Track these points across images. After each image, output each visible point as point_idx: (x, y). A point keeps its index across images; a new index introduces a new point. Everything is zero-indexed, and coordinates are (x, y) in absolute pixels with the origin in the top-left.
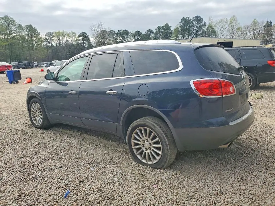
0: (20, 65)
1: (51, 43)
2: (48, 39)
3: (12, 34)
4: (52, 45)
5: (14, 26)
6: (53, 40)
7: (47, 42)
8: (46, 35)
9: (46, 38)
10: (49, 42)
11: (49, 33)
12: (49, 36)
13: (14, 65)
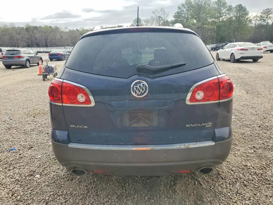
0: (217, 47)
1: (266, 21)
2: (263, 17)
3: (222, 16)
4: (268, 23)
5: (225, 8)
6: (270, 18)
7: (262, 21)
8: (262, 13)
9: (262, 15)
10: (264, 20)
11: (266, 10)
12: (266, 13)
13: (212, 47)
